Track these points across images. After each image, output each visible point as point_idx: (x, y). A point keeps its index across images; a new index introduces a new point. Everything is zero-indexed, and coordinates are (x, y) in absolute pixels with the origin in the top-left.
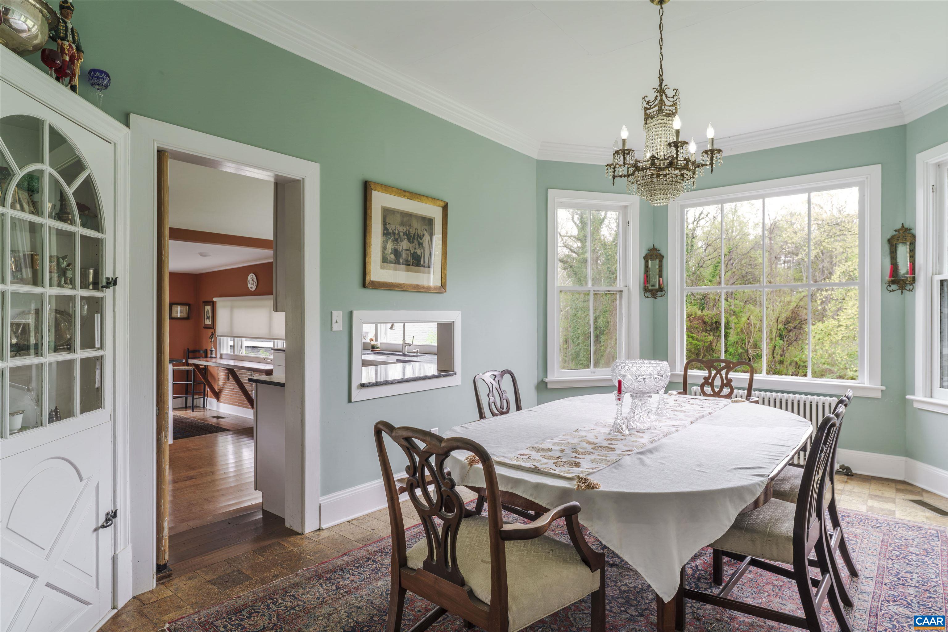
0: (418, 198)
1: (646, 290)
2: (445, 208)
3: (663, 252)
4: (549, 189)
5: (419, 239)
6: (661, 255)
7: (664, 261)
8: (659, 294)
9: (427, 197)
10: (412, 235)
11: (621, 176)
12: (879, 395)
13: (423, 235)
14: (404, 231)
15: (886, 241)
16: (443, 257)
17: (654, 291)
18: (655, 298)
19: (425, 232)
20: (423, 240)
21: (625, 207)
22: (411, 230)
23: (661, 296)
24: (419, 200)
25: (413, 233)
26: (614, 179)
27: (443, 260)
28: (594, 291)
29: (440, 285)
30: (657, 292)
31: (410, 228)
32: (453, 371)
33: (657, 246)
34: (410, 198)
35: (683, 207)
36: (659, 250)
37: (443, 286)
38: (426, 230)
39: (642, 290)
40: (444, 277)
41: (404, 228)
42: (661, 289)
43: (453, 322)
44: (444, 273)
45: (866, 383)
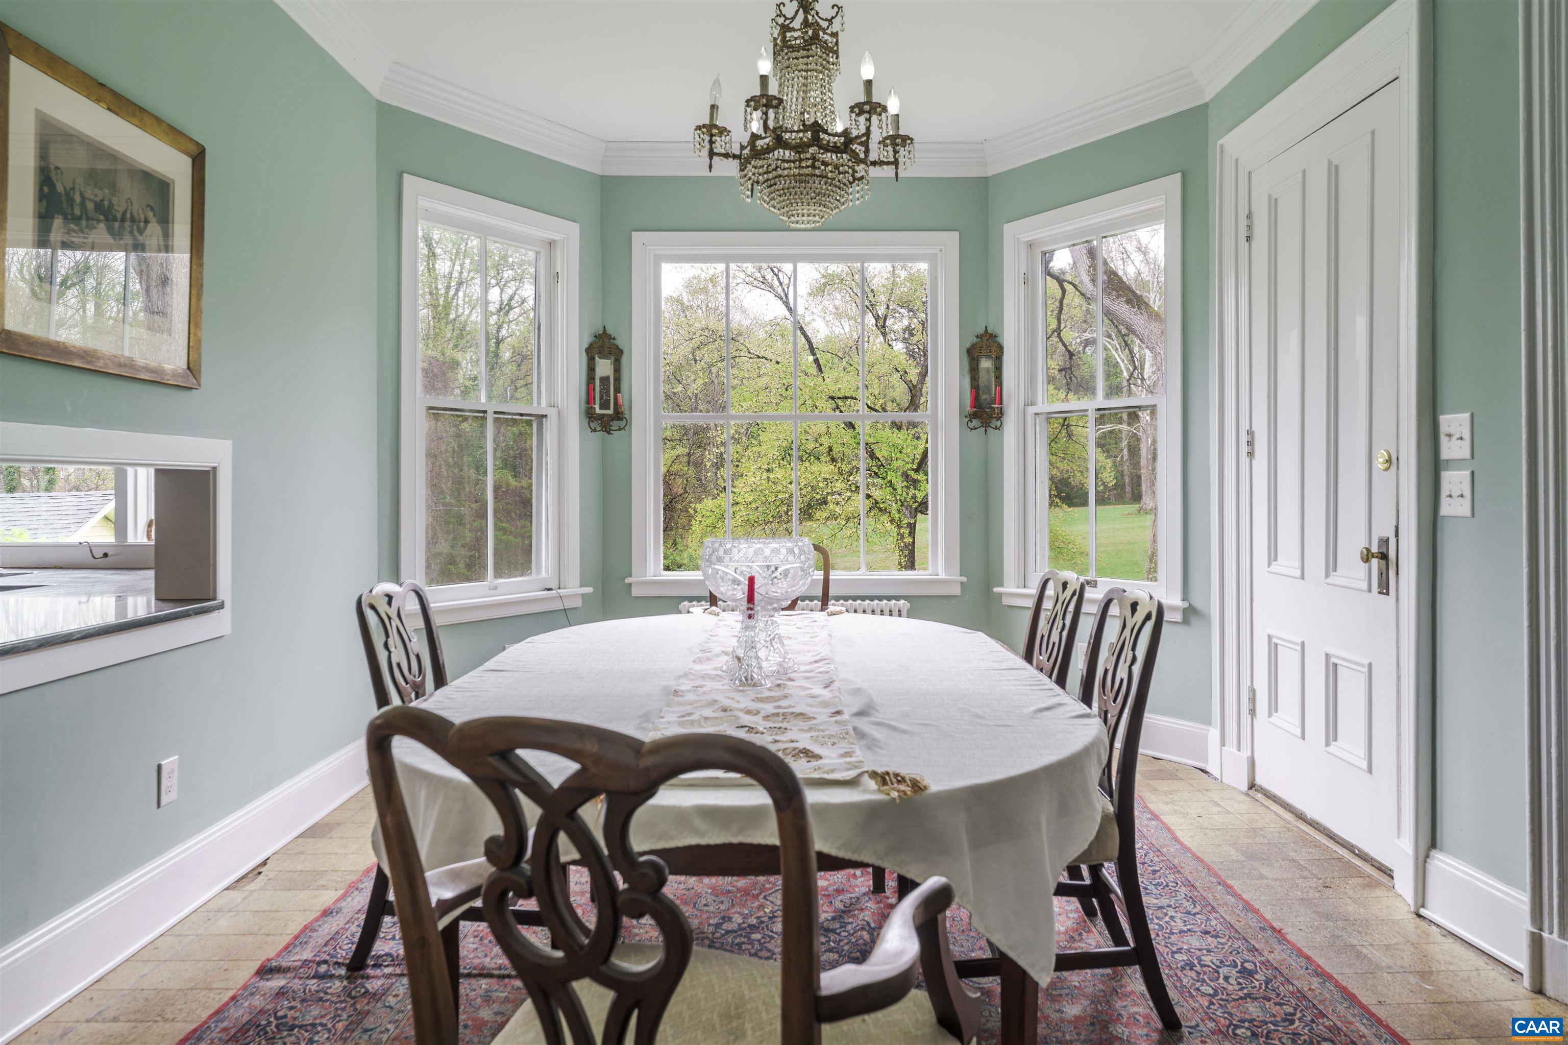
0: (134, 116)
1: (590, 415)
2: (198, 159)
3: (621, 342)
4: (405, 175)
5: (136, 232)
6: (617, 347)
7: (624, 359)
8: (615, 424)
9: (159, 121)
10: (119, 216)
11: (726, 156)
12: (957, 591)
13: (147, 222)
14: (97, 199)
15: (964, 351)
16: (194, 292)
17: (606, 419)
18: (609, 433)
19: (150, 214)
20: (145, 234)
21: (551, 244)
22: (115, 200)
23: (620, 429)
24: (137, 123)
25: (121, 210)
26: (711, 158)
27: (194, 300)
28: (495, 413)
29: (185, 367)
30: (612, 420)
31: (114, 195)
32: (215, 599)
33: (610, 331)
34: (111, 107)
35: (659, 260)
36: (614, 339)
37: (193, 368)
38: (152, 209)
39: (583, 416)
40: (193, 347)
41: (97, 191)
42: (618, 415)
43: (215, 469)
44: (195, 334)
45: (940, 573)
